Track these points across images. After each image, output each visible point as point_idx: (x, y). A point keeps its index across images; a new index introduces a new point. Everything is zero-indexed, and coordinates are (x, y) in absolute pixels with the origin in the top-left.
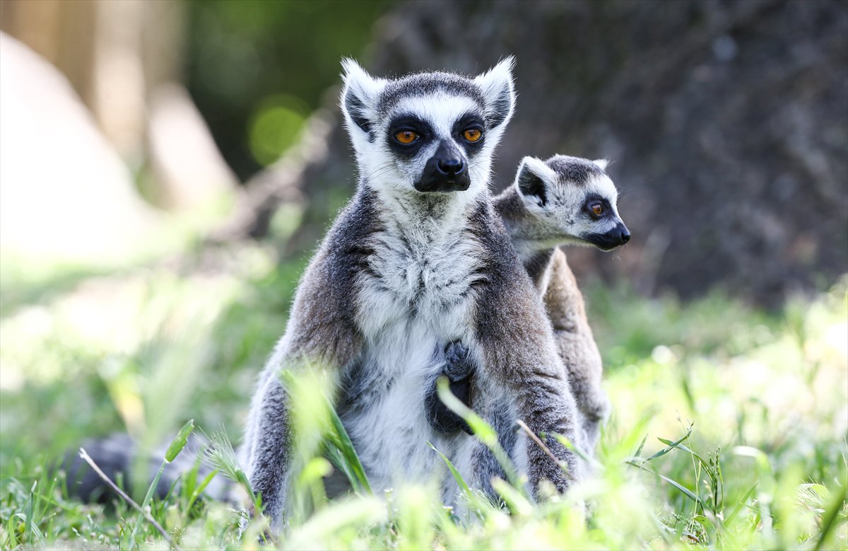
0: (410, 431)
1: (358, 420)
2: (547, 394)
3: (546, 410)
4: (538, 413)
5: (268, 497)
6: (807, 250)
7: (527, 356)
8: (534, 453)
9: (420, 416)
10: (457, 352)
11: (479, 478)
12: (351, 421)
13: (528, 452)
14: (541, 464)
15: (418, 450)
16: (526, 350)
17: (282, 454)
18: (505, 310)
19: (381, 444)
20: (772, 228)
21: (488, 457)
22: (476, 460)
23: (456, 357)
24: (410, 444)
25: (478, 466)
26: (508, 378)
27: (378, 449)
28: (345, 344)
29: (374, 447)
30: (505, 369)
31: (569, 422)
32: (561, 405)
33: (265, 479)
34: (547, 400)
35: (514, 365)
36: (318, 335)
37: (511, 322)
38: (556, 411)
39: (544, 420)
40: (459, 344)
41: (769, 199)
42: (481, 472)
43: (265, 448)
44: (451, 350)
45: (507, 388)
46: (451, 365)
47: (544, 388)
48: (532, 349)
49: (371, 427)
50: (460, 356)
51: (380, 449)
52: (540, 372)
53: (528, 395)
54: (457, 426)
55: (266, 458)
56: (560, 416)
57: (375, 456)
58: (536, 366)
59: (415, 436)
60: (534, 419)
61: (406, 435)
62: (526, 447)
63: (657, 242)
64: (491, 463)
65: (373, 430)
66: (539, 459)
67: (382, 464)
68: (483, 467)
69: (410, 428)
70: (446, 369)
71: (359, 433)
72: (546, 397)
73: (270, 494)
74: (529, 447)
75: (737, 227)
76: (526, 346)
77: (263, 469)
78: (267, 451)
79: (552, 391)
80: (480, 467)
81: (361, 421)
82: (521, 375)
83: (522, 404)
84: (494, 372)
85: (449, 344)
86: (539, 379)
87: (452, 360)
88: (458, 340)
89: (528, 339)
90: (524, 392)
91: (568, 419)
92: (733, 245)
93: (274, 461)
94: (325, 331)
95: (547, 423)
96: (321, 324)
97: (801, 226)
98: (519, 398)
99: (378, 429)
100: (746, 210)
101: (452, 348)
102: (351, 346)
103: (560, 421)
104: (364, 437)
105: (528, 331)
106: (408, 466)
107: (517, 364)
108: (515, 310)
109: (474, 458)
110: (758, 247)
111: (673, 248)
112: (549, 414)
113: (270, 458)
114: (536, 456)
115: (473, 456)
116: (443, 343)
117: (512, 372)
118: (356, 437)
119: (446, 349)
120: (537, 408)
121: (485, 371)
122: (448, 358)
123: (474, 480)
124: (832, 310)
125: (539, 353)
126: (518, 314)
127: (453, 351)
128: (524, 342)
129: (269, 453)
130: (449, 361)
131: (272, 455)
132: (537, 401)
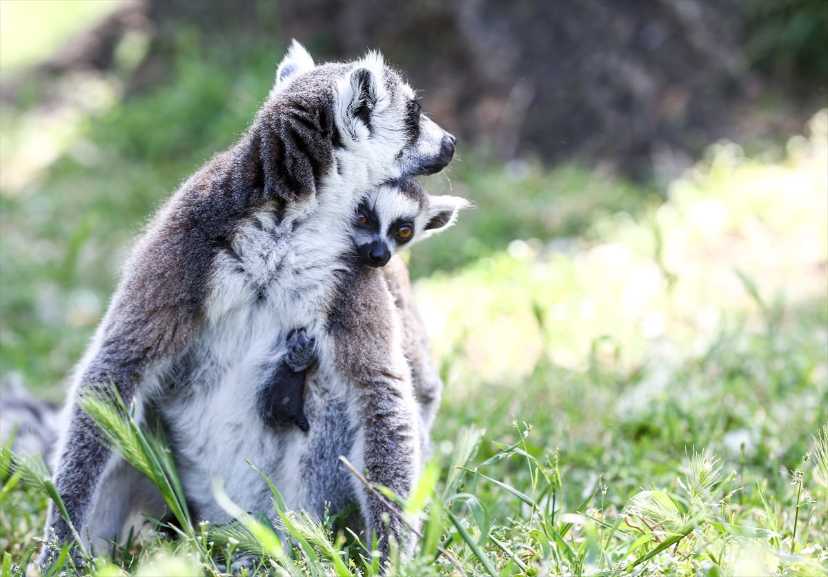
0: (238, 427)
1: (183, 410)
2: (392, 397)
3: (388, 415)
4: (380, 416)
5: (81, 502)
6: (676, 107)
7: (377, 353)
8: (371, 460)
9: (252, 408)
10: (301, 341)
11: (307, 484)
12: (175, 410)
13: (365, 458)
14: (378, 473)
15: (246, 447)
16: (376, 347)
17: (99, 453)
18: (360, 301)
19: (207, 440)
20: (640, 81)
21: (317, 463)
22: (305, 465)
23: (299, 346)
24: (239, 440)
25: (306, 472)
26: (355, 376)
27: (203, 443)
28: (186, 330)
29: (199, 441)
30: (353, 365)
31: (410, 428)
32: (404, 409)
33: (79, 482)
34: (391, 404)
35: (364, 362)
36: (158, 319)
37: (364, 314)
38: (398, 416)
39: (385, 425)
40: (303, 333)
41: (638, 49)
42: (309, 478)
43: (82, 444)
44: (294, 338)
45: (352, 386)
46: (293, 354)
47: (389, 389)
48: (381, 347)
49: (196, 419)
50: (303, 345)
51: (205, 444)
52: (387, 372)
53: (372, 396)
54: (291, 420)
55: (82, 456)
56: (402, 422)
57: (201, 450)
58: (383, 365)
59: (243, 432)
60: (375, 423)
61: (234, 430)
62: (364, 452)
63: (521, 94)
64: (320, 470)
65: (199, 423)
66: (376, 467)
67: (207, 460)
68: (311, 474)
69: (239, 422)
70: (287, 358)
71: (184, 425)
72: (390, 400)
73: (83, 499)
74: (367, 453)
75: (604, 79)
76: (376, 343)
77: (77, 469)
78: (84, 447)
79: (396, 394)
80: (308, 474)
81: (187, 410)
82: (369, 373)
83: (365, 405)
84: (342, 367)
85: (293, 331)
86: (386, 379)
87: (294, 349)
88: (303, 329)
89: (378, 335)
90: (368, 392)
91: (410, 425)
92: (599, 99)
93: (91, 461)
94: (166, 315)
95: (388, 428)
96: (164, 306)
97: (670, 79)
98: (363, 398)
99: (205, 424)
100: (613, 61)
101: (295, 336)
102: (191, 331)
103: (401, 428)
104: (189, 430)
105: (379, 326)
106: (235, 462)
107: (367, 361)
108: (368, 302)
109: (302, 464)
110: (625, 102)
111: (539, 101)
112: (392, 419)
113: (87, 457)
114: (373, 463)
115: (301, 461)
116: (287, 331)
117: (360, 369)
118: (180, 430)
119: (289, 337)
120: (380, 412)
121: (332, 366)
122: (290, 347)
123: (301, 487)
124: (698, 186)
125: (387, 351)
126: (370, 307)
127: (296, 340)
128: (373, 338)
129: (85, 450)
130: (291, 350)
131: (89, 453)
132: (381, 403)
